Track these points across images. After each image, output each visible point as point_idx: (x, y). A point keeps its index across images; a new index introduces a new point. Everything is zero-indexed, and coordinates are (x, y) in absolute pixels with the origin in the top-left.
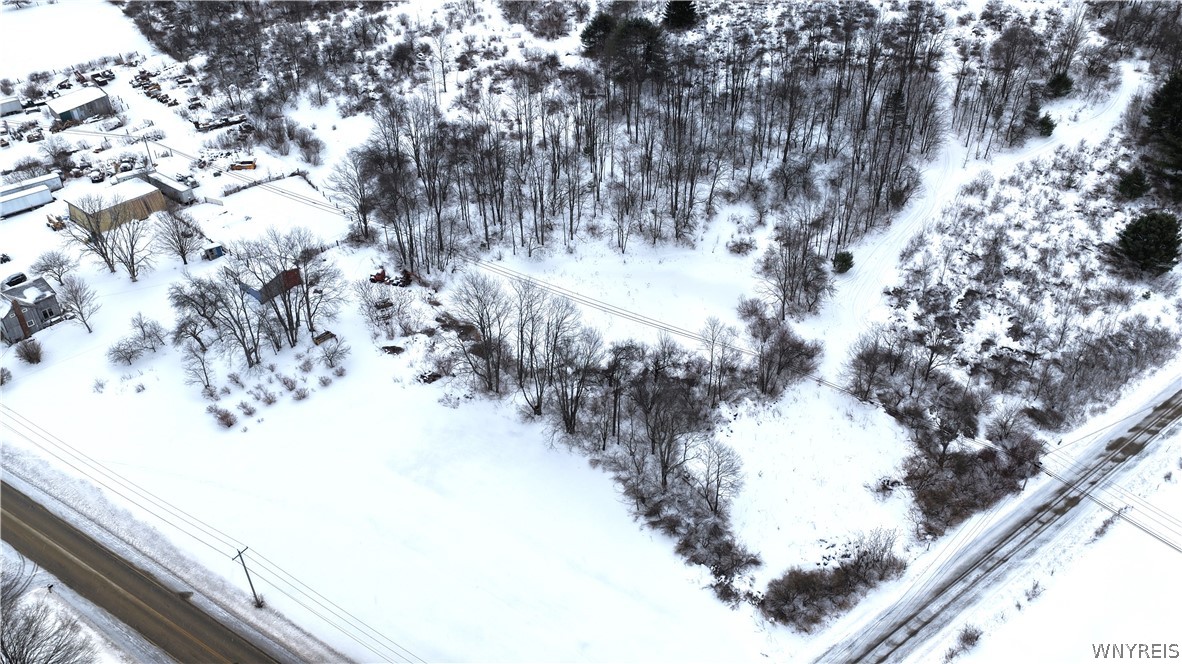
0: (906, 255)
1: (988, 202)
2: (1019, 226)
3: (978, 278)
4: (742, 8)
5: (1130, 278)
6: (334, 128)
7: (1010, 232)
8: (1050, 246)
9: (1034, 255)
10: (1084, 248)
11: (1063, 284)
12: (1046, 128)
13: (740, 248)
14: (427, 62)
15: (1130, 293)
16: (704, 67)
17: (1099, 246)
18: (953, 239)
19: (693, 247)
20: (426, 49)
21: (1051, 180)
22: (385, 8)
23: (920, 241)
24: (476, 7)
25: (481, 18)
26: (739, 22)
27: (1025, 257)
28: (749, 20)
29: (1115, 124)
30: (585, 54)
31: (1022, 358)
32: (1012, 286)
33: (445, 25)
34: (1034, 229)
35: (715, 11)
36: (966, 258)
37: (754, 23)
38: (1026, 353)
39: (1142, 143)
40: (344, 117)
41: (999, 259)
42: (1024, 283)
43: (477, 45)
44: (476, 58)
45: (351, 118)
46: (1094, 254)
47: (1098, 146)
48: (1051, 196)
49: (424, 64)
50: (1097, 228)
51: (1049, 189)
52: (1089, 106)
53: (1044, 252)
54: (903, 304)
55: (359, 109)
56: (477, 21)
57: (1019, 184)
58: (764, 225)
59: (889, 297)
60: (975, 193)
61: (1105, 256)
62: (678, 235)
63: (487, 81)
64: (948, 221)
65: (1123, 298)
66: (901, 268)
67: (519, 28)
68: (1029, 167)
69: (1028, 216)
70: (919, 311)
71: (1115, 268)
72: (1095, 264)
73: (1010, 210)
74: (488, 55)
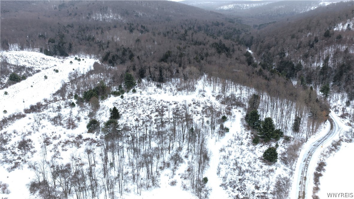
0: (218, 173)
1: (227, 153)
2: (238, 158)
3: (239, 175)
4: (130, 111)
5: (270, 165)
6: (8, 177)
7: (238, 160)
8: (248, 161)
9: (247, 165)
10: (256, 160)
11: (257, 171)
12: (227, 130)
13: (173, 183)
14: (33, 145)
15: (273, 169)
16: (130, 130)
17: (258, 158)
18: (226, 165)
19: (160, 187)
20: (30, 140)
21: (237, 143)
22: (4, 128)
23: (219, 169)
24: (40, 123)
25: (44, 126)
26: (132, 115)
27: (245, 166)
28: (135, 114)
29: (241, 126)
30: (88, 132)
31: (262, 195)
32: (247, 175)
33: (32, 130)
34: (242, 158)
35: (123, 113)
36: (232, 170)
37: (136, 114)
38: (263, 193)
39: (249, 129)
40: (9, 172)
41: (240, 168)
42: (250, 173)
43: (49, 136)
44: (51, 140)
45: (13, 171)
46: (258, 161)
47: (241, 132)
48: (240, 148)
49: (32, 146)
50: (255, 153)
51: (238, 146)
52: (232, 122)
53: (248, 163)
54: (226, 188)
55: (15, 167)
56: (43, 128)
57: (230, 146)
58: (175, 174)
59: (222, 187)
60: (222, 151)
61: (261, 161)
62: (153, 185)
63: (60, 148)
64: (222, 160)
65: (272, 171)
66: (219, 177)
67: (60, 127)
68: (230, 141)
69: (238, 155)
70: (232, 189)
71: (266, 163)
72: (261, 164)
73: (233, 154)
74: (55, 138)
